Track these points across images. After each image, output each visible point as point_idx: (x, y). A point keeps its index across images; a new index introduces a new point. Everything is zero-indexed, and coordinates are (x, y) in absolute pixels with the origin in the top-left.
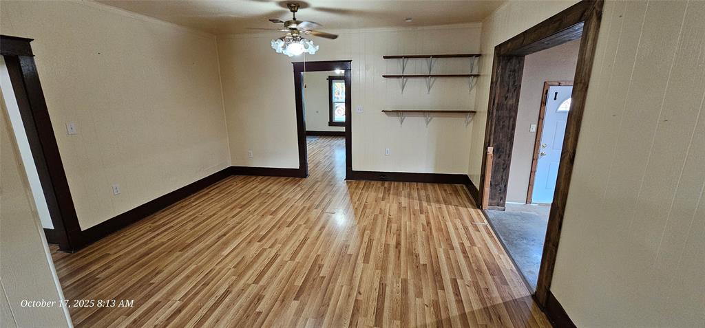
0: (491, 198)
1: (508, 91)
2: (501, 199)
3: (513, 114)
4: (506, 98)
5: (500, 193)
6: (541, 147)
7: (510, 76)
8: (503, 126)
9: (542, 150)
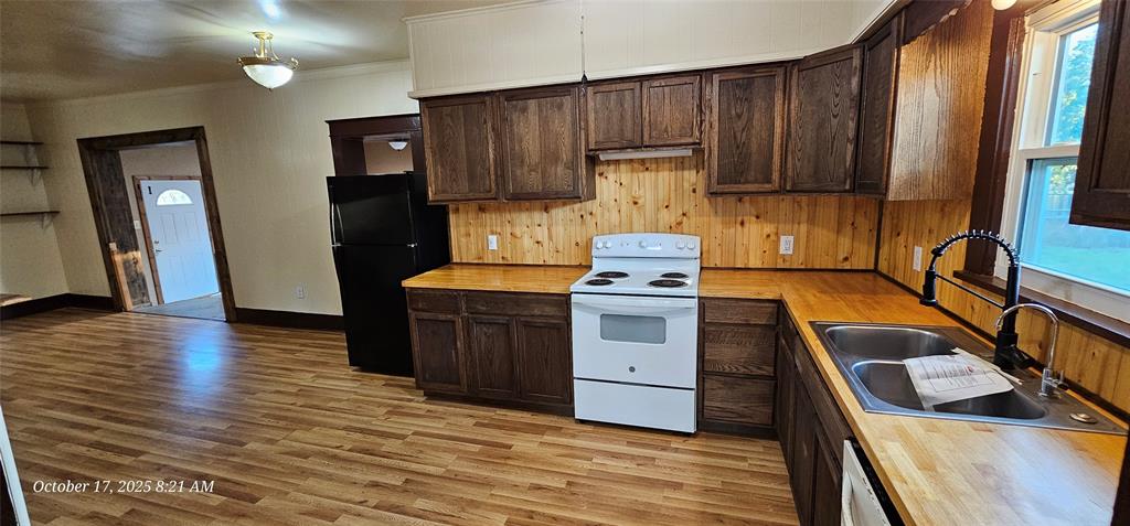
0: (133, 297)
1: (112, 185)
2: (144, 294)
3: (125, 207)
4: (112, 192)
5: (140, 289)
6: (154, 245)
7: (109, 170)
8: (120, 221)
9: (156, 247)
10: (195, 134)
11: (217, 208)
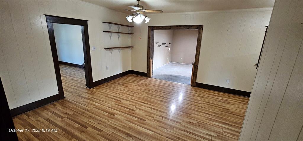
3: (153, 47)
10: (200, 28)
11: (200, 51)
